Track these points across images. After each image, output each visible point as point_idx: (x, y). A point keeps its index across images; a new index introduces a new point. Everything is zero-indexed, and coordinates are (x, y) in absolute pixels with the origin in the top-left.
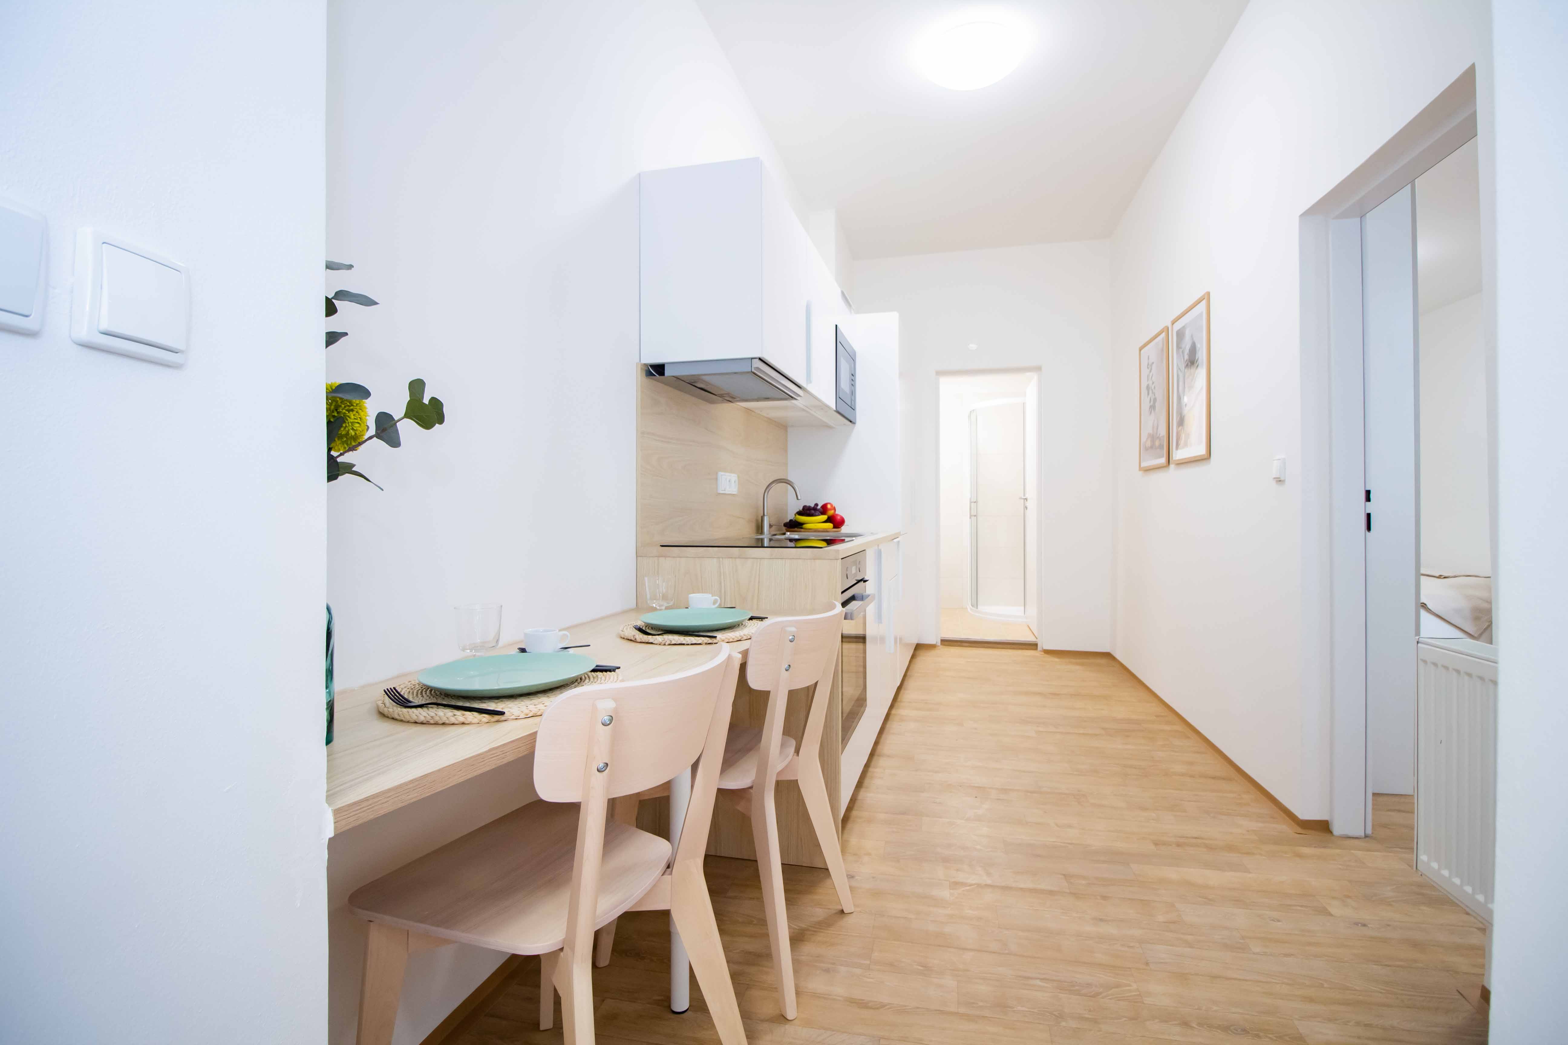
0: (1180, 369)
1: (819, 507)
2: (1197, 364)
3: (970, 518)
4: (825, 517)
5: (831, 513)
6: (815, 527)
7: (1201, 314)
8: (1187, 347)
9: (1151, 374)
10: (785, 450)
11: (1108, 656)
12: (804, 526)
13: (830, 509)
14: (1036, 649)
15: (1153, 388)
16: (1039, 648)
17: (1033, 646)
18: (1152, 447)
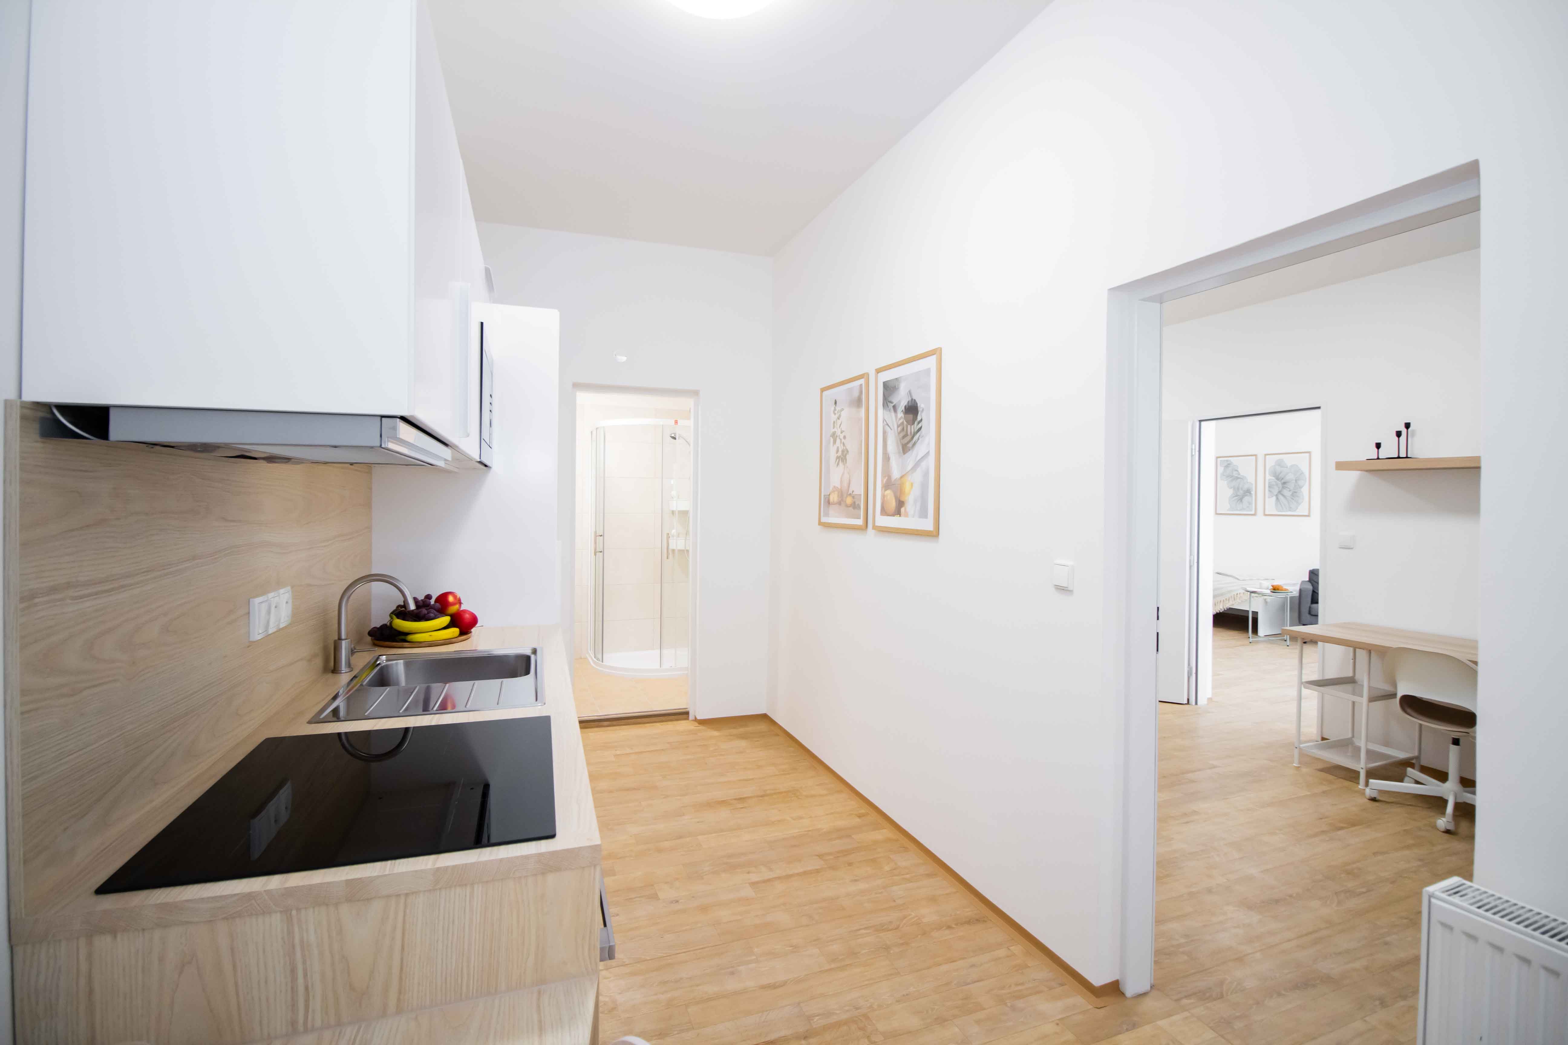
0: (888, 425)
1: (432, 602)
2: (920, 425)
3: (595, 555)
4: (446, 620)
5: (453, 609)
6: (430, 639)
7: (928, 371)
8: (902, 404)
9: (839, 422)
10: (368, 504)
11: (764, 717)
12: (410, 637)
13: (453, 604)
14: (687, 719)
15: (842, 437)
16: (691, 717)
17: (684, 715)
18: (839, 503)
